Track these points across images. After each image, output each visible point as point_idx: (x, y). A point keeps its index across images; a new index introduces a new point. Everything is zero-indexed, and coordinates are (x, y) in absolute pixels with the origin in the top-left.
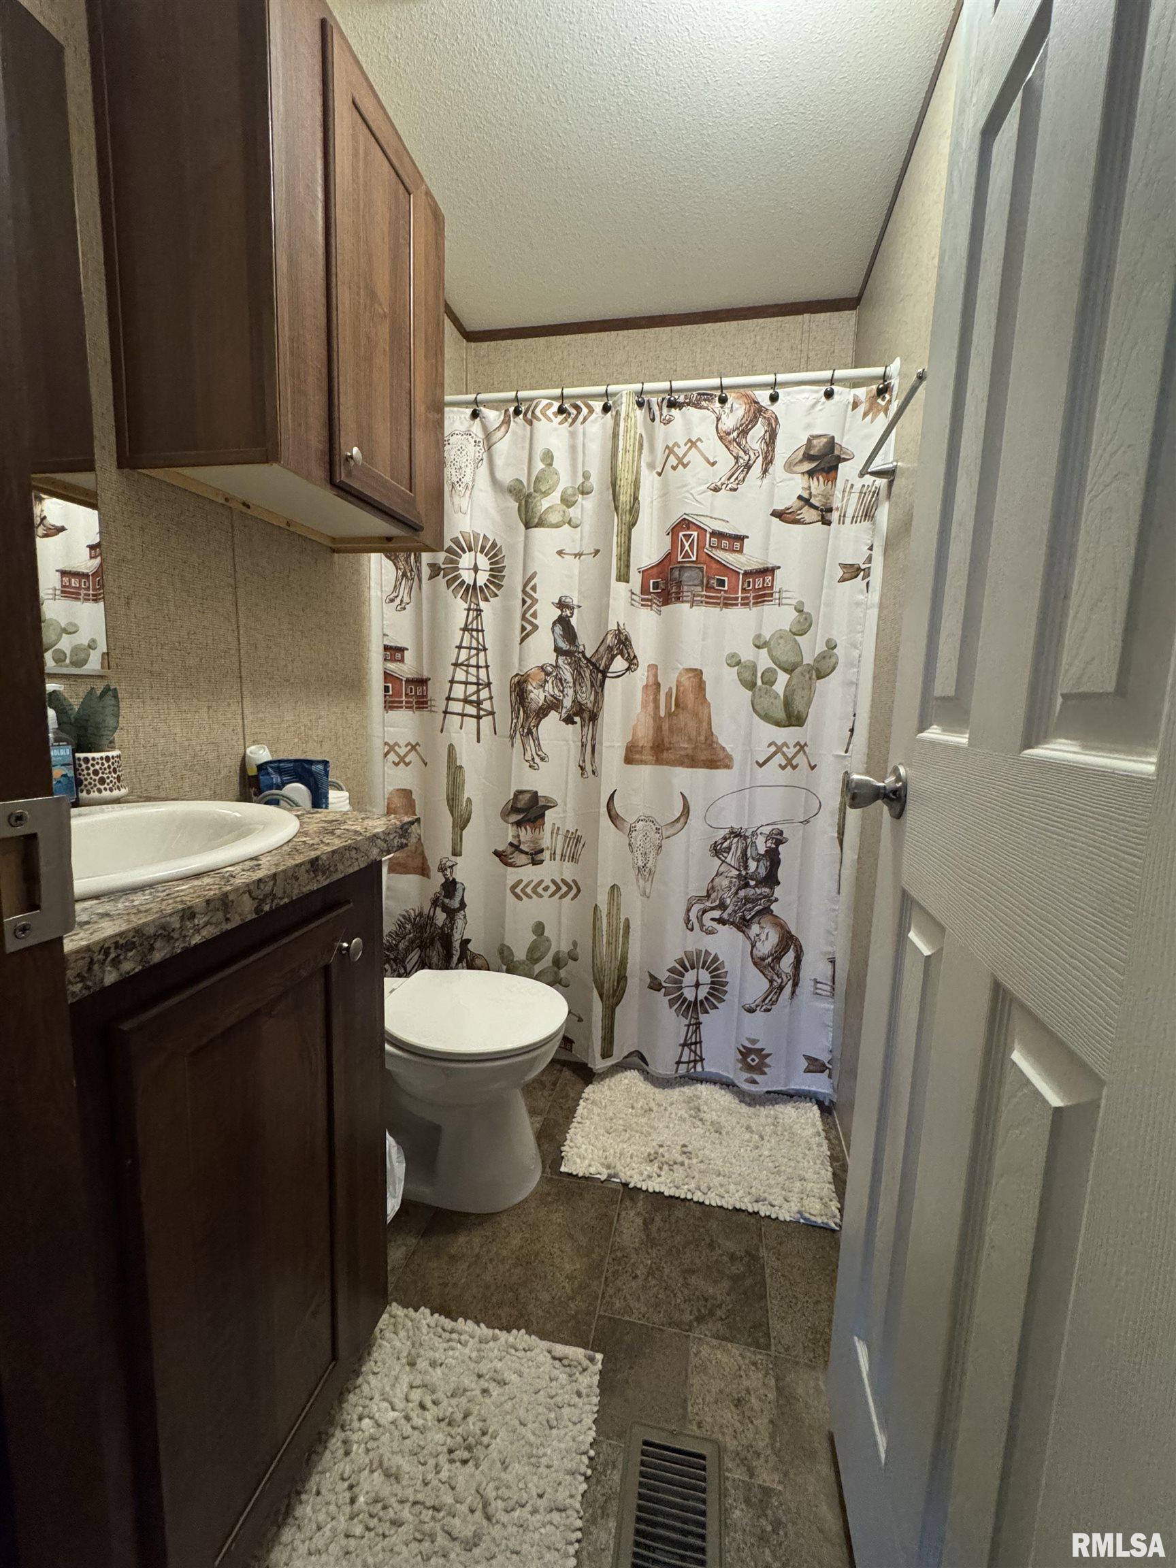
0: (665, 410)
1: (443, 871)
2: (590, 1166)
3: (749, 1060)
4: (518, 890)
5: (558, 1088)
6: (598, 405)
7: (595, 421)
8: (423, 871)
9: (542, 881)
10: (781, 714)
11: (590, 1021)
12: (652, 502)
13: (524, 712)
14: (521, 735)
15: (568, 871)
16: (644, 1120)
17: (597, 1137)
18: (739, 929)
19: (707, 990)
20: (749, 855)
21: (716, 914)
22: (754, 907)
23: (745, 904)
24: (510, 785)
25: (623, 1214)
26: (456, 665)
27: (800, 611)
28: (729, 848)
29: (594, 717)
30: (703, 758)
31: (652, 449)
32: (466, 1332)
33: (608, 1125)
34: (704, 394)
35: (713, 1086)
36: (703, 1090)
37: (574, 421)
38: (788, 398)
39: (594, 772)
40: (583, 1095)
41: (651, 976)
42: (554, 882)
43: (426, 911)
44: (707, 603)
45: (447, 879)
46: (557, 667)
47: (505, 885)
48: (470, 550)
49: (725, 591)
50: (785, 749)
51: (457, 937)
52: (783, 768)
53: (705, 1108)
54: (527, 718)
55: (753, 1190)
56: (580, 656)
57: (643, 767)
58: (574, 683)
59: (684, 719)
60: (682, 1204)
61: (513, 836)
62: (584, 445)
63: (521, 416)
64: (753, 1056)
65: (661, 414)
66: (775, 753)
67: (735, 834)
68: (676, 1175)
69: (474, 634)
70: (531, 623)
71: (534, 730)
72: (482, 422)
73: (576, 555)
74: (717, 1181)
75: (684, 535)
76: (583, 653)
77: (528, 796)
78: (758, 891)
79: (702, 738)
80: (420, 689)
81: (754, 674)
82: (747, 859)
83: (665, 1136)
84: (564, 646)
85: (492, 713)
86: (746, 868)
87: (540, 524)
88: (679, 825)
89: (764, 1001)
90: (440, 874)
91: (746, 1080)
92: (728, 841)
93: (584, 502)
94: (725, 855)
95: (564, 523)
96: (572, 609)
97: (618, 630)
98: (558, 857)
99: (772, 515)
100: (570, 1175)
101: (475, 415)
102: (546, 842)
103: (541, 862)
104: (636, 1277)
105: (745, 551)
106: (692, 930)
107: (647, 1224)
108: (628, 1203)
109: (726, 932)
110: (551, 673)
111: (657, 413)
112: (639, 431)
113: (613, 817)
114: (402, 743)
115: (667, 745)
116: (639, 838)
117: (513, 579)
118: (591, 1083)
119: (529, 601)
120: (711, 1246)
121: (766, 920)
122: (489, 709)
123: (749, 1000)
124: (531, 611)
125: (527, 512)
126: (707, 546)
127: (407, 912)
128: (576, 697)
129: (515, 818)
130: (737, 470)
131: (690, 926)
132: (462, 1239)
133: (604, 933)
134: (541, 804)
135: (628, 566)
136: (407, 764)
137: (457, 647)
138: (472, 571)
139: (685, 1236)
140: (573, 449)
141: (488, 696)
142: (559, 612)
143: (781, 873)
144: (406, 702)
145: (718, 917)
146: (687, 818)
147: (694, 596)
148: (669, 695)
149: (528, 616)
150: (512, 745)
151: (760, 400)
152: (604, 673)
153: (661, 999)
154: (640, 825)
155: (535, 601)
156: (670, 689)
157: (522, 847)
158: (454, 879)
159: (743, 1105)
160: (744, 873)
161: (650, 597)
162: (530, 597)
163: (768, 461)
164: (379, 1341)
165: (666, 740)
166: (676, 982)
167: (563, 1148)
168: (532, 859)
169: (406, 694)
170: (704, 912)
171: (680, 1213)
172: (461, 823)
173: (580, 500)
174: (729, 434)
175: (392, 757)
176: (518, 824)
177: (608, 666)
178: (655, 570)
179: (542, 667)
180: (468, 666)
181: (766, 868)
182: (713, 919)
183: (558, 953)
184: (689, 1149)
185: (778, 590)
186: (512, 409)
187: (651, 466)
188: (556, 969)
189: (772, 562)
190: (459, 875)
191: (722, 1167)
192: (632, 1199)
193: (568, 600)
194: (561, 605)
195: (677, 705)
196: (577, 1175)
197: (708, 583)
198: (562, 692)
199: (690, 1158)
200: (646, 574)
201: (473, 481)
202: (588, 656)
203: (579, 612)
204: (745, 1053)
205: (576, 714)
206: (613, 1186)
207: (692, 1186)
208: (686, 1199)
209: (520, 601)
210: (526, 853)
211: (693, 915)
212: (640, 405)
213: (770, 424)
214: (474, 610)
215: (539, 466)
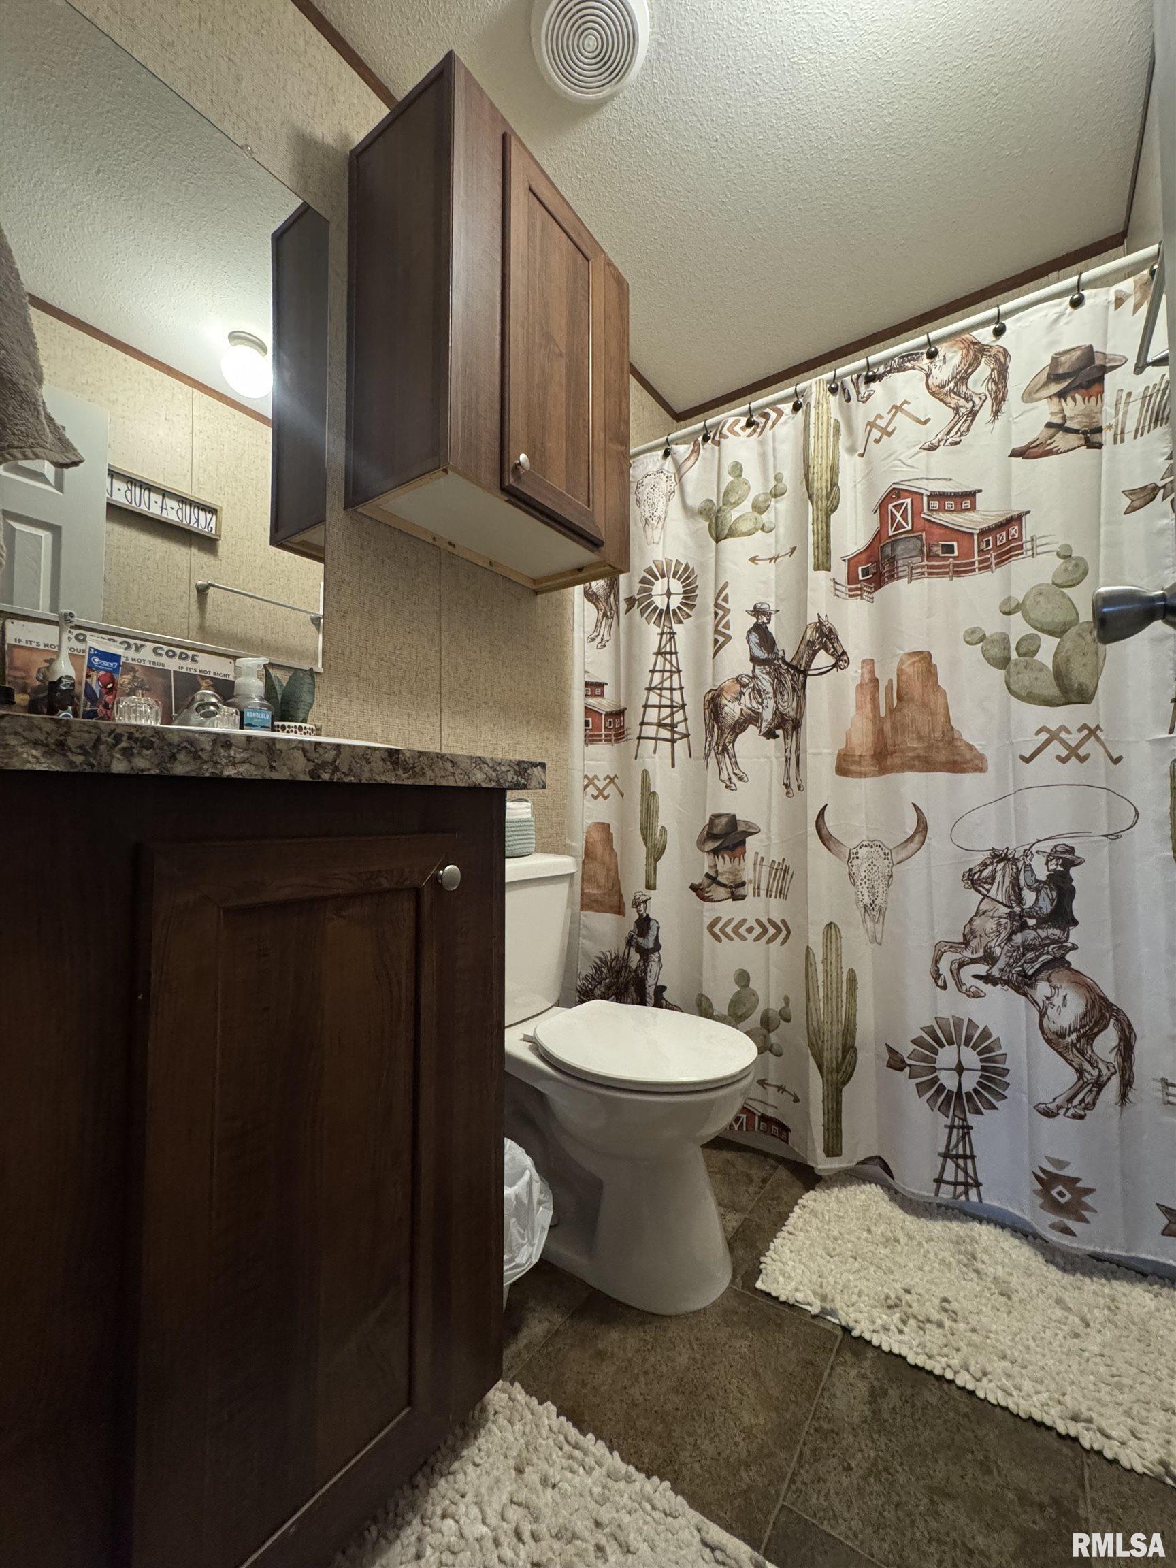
0: (863, 389)
1: (637, 907)
2: (797, 1290)
3: (1054, 1193)
4: (716, 930)
5: (768, 1186)
6: (787, 407)
7: (785, 422)
8: (619, 910)
9: (744, 921)
10: (1053, 691)
11: (807, 1101)
12: (855, 486)
13: (718, 728)
14: (716, 754)
15: (776, 909)
16: (884, 1251)
17: (811, 1257)
18: (1017, 990)
19: (978, 1079)
20: (1022, 882)
21: (982, 969)
22: (1037, 957)
23: (1024, 954)
24: (705, 811)
25: (839, 1370)
26: (650, 689)
27: (1067, 557)
28: (993, 877)
29: (797, 725)
30: (943, 759)
31: (851, 430)
32: (593, 1454)
33: (830, 1244)
34: (907, 356)
35: (999, 1230)
36: (985, 1233)
37: (763, 429)
38: (1019, 324)
39: (799, 787)
40: (800, 1201)
41: (890, 1050)
42: (758, 922)
43: (621, 954)
44: (930, 574)
45: (641, 916)
46: (754, 677)
47: (702, 924)
48: (663, 576)
49: (954, 557)
50: (1063, 735)
51: (650, 982)
52: (1064, 760)
53: (985, 1258)
54: (722, 734)
55: (1067, 1399)
56: (780, 662)
57: (863, 780)
58: (775, 693)
59: (910, 711)
60: (937, 1384)
61: (710, 867)
62: (774, 449)
63: (710, 442)
64: (1060, 1188)
65: (858, 393)
66: (1047, 743)
67: (1000, 857)
68: (927, 1337)
69: (668, 656)
70: (724, 635)
71: (730, 747)
72: (673, 458)
73: (771, 560)
74: (999, 1366)
75: (894, 506)
76: (783, 659)
77: (724, 820)
78: (1043, 934)
79: (938, 734)
80: (618, 721)
81: (1007, 648)
82: (1021, 889)
83: (917, 1280)
84: (761, 654)
85: (687, 736)
86: (1020, 901)
87: (731, 534)
88: (913, 846)
89: (1070, 1100)
90: (635, 910)
91: (1053, 1226)
92: (990, 868)
93: (778, 505)
94: (987, 887)
95: (757, 530)
96: (768, 614)
97: (820, 621)
98: (763, 893)
99: (1011, 455)
100: (769, 1295)
101: (667, 454)
102: (748, 874)
103: (743, 898)
104: (849, 1468)
105: (978, 508)
106: (944, 987)
107: (875, 1395)
108: (848, 1356)
109: (998, 995)
110: (747, 684)
111: (853, 392)
112: (833, 417)
113: (825, 838)
114: (601, 777)
115: (891, 748)
116: (863, 869)
117: (706, 597)
118: (813, 1189)
119: (721, 613)
120: (985, 1466)
121: (1058, 976)
122: (684, 731)
123: (1045, 1097)
124: (723, 622)
125: (717, 527)
126: (925, 510)
127: (603, 954)
128: (777, 708)
129: (711, 845)
130: (958, 421)
131: (940, 982)
132: (615, 1335)
133: (820, 984)
134: (740, 829)
135: (828, 553)
136: (606, 798)
137: (650, 671)
138: (665, 597)
139: (939, 1434)
140: (763, 456)
141: (682, 718)
142: (754, 620)
143: (1078, 908)
144: (606, 736)
145: (984, 973)
146: (925, 836)
147: (912, 568)
148: (889, 688)
149: (720, 628)
150: (707, 766)
151: (980, 339)
152: (805, 673)
153: (906, 1084)
154: (863, 852)
155: (727, 611)
156: (891, 681)
157: (720, 879)
158: (648, 915)
159: (1052, 1268)
160: (1017, 909)
161: (859, 586)
162: (722, 608)
163: (999, 398)
164: (490, 1425)
165: (889, 742)
166: (924, 1059)
167: (763, 1259)
168: (732, 893)
169: (606, 728)
170: (962, 965)
171: (931, 1396)
172: (656, 853)
173: (773, 503)
174: (943, 387)
175: (591, 790)
176: (715, 852)
177: (808, 664)
178: (863, 556)
179: (737, 679)
180: (661, 689)
181: (1052, 900)
182: (976, 977)
183: (767, 1011)
184: (954, 1306)
185: (1029, 539)
186: (700, 438)
187: (851, 450)
188: (765, 1031)
189: (1017, 509)
190: (653, 911)
191: (1010, 1348)
192: (855, 1354)
193: (765, 606)
194: (757, 612)
195: (900, 698)
196: (777, 1298)
197: (930, 551)
198: (761, 704)
199: (955, 1321)
200: (852, 562)
201: (666, 512)
202: (788, 660)
203: (778, 618)
204: (1047, 1181)
205: (778, 727)
206: (828, 1327)
207: (956, 1362)
208: (943, 1377)
209: (713, 615)
210: (725, 886)
211: (944, 967)
212: (833, 391)
213: (997, 360)
214: (667, 633)
215: (728, 479)
